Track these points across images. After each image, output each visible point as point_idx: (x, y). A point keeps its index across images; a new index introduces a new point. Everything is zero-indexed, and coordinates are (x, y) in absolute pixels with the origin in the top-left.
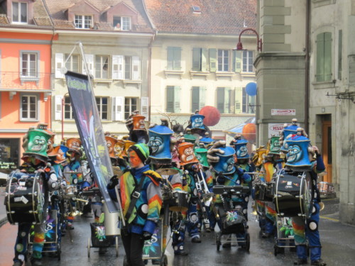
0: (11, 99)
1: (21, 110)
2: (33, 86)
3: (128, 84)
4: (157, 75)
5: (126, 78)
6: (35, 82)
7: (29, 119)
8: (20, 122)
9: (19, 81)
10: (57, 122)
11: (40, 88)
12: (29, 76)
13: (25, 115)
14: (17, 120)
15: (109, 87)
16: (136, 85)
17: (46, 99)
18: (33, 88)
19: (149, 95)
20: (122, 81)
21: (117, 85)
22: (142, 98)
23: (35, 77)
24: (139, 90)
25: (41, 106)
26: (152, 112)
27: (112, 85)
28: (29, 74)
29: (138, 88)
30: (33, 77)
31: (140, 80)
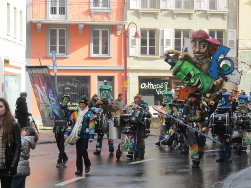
0: (80, 32)
1: (92, 45)
2: (105, 18)
3: (212, 14)
4: (246, 4)
5: (210, 8)
6: (107, 14)
7: (100, 55)
8: (90, 58)
9: (89, 12)
10: (131, 58)
11: (113, 20)
12: (101, 7)
13: (96, 51)
14: (87, 56)
15: (190, 18)
16: (222, 15)
17: (119, 33)
18: (105, 21)
19: (237, 26)
20: (205, 11)
21: (200, 16)
22: (229, 30)
23: (107, 8)
24: (226, 22)
25: (113, 40)
26: (240, 46)
27: (194, 16)
28: (101, 4)
29: (224, 19)
30: (105, 8)
31: (227, 9)
